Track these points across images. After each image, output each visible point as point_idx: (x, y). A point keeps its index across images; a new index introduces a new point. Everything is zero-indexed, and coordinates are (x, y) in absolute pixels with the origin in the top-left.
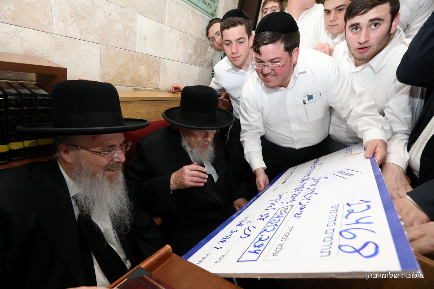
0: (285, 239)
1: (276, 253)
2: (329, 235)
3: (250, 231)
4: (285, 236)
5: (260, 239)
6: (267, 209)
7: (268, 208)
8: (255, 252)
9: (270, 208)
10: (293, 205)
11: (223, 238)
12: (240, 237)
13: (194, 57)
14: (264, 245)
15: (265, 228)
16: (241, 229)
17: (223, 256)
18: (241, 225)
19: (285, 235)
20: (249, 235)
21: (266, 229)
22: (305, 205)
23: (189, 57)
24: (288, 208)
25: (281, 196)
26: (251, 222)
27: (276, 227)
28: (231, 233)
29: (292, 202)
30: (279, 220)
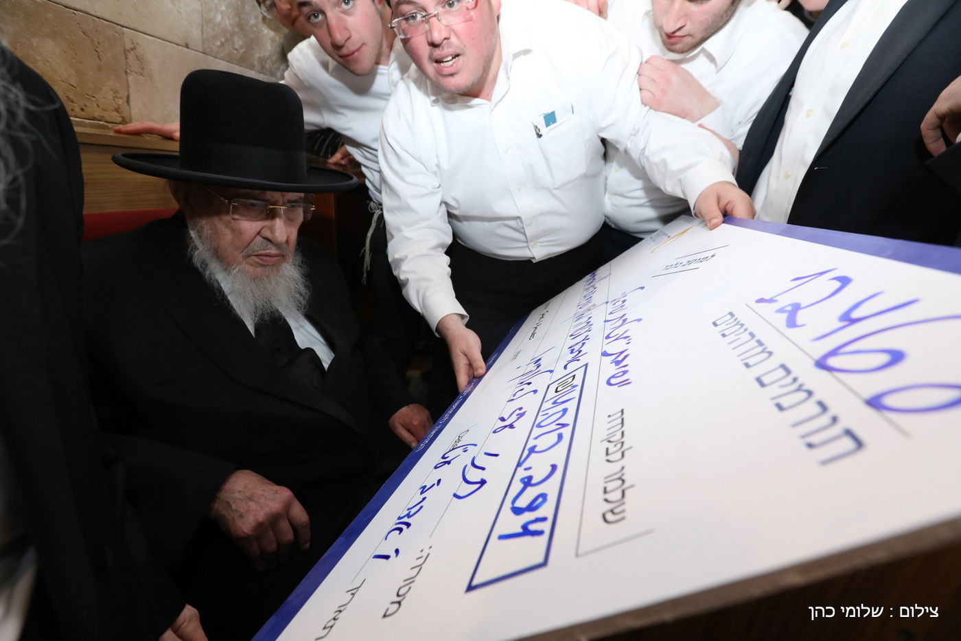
0: (619, 454)
1: (612, 511)
2: (782, 387)
3: (483, 469)
4: (613, 444)
5: (527, 482)
6: (513, 400)
7: (514, 395)
8: (526, 531)
10: (586, 365)
11: (399, 518)
12: (455, 496)
14: (549, 498)
16: (451, 474)
17: (410, 581)
18: (449, 463)
19: (609, 441)
20: (483, 482)
21: (535, 447)
22: (622, 353)
24: (574, 376)
25: (540, 359)
26: (476, 445)
28: (422, 493)
29: (578, 360)
30: (565, 411)
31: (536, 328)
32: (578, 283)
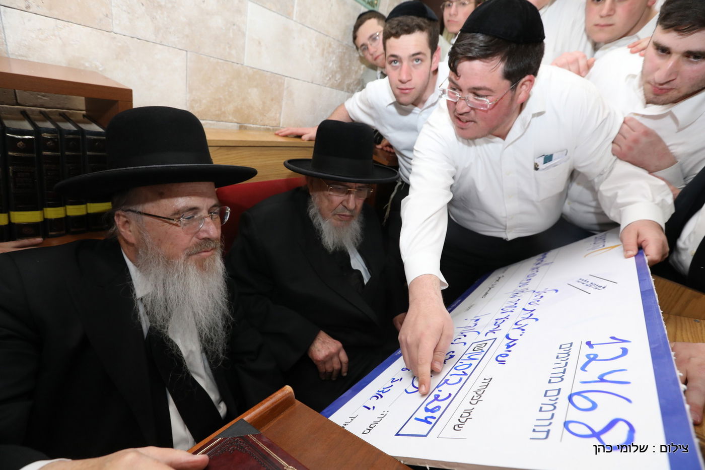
0: (476, 401)
1: (458, 426)
2: (550, 400)
4: (477, 395)
5: (437, 398)
8: (426, 420)
9: (457, 341)
10: (496, 339)
11: (378, 391)
12: (406, 390)
13: (338, 76)
14: (441, 409)
15: (446, 378)
17: (376, 423)
21: (448, 380)
22: (515, 340)
23: (331, 76)
24: (486, 344)
25: (478, 320)
27: (465, 378)
28: (392, 382)
29: (494, 333)
30: (471, 365)
31: (490, 288)
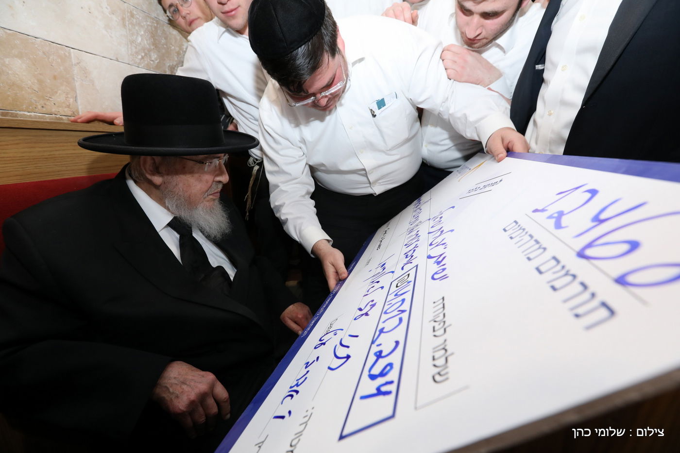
0: (442, 331)
1: (439, 374)
2: (554, 273)
3: (348, 347)
4: (438, 323)
5: (379, 355)
6: (367, 295)
7: (368, 291)
8: (379, 392)
9: (370, 291)
11: (291, 387)
15: (379, 328)
16: (326, 353)
17: (299, 434)
18: (324, 344)
19: (435, 321)
20: (348, 357)
21: (383, 328)
22: (441, 255)
24: (409, 275)
25: (384, 264)
26: (342, 330)
27: (405, 316)
28: (306, 367)
29: (411, 263)
30: (403, 300)
31: (381, 241)
32: (408, 207)
